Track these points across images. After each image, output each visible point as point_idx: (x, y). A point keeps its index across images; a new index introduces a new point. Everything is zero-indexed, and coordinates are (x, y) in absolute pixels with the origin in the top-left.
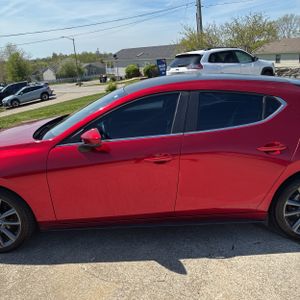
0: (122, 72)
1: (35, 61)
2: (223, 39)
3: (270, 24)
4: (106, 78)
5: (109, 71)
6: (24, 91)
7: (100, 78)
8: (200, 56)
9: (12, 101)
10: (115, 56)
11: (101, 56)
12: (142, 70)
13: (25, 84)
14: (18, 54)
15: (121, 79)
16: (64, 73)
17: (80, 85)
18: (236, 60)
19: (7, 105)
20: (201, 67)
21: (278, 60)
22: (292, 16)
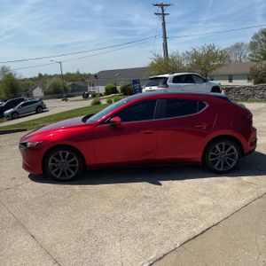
0: (102, 90)
1: (23, 80)
2: (185, 64)
3: (221, 52)
4: (88, 95)
5: (91, 89)
6: (23, 105)
7: (83, 95)
8: (166, 79)
9: (12, 113)
10: (96, 76)
11: (81, 75)
12: (118, 88)
13: (23, 100)
14: (11, 74)
15: (101, 95)
16: (51, 90)
17: (66, 100)
18: (192, 81)
19: (8, 116)
20: (168, 86)
21: (230, 80)
22: (242, 44)
